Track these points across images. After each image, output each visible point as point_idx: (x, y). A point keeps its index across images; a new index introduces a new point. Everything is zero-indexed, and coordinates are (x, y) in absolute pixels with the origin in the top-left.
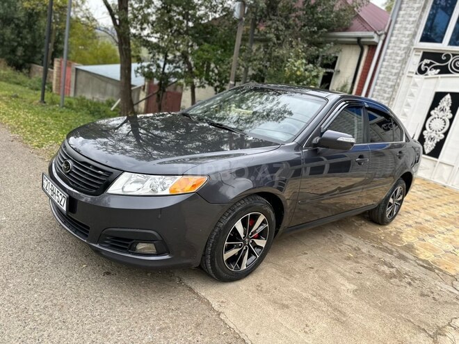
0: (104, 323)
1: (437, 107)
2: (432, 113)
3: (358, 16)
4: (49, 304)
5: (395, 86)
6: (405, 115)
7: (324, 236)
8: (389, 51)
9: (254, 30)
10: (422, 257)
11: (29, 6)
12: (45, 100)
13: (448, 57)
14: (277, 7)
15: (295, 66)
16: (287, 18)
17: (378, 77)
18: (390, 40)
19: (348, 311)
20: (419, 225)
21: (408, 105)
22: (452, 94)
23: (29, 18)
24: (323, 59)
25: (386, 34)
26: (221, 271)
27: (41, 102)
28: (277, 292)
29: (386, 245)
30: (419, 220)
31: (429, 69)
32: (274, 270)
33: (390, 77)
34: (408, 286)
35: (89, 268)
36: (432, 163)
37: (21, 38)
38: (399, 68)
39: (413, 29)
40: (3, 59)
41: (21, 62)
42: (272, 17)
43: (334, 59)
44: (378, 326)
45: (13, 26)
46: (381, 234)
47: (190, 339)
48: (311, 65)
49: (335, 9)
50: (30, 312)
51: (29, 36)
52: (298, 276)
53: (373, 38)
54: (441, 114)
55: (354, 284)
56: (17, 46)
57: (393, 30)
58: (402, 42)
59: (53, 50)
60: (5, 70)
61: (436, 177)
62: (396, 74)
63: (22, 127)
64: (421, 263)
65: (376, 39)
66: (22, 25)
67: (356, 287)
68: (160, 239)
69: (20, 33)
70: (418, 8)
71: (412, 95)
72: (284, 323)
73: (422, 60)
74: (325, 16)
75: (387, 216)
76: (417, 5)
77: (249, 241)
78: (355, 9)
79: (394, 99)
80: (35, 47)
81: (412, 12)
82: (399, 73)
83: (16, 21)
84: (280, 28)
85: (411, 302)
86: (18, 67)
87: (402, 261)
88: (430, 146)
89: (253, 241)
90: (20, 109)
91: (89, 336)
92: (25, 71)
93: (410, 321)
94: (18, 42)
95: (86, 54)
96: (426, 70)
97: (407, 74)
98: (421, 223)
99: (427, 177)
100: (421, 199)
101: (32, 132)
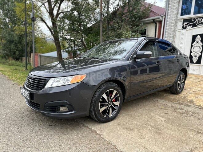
0: (48, 144)
1: (195, 42)
2: (193, 44)
3: (152, 11)
4: (25, 139)
5: (173, 36)
6: (181, 48)
7: (150, 101)
8: (168, 22)
9: (108, 25)
10: (198, 104)
11: (18, 33)
12: (28, 69)
13: (195, 20)
14: (116, 14)
15: (127, 35)
16: (121, 17)
17: (165, 34)
18: (167, 18)
19: (162, 129)
20: (195, 92)
21: (181, 43)
22: (200, 35)
23: (19, 39)
24: (140, 31)
25: (165, 16)
26: (100, 117)
27: (26, 70)
28: (127, 125)
29: (180, 102)
30: (195, 90)
31: (187, 26)
32: (126, 117)
33: (171, 33)
34: (191, 116)
35: (43, 125)
36: (198, 67)
37: (17, 47)
38: (174, 28)
39: (177, 11)
40: (11, 57)
41: (18, 57)
42: (115, 18)
43: (145, 30)
44: (177, 133)
45: (14, 43)
46: (177, 98)
47: (87, 146)
48: (134, 33)
49: (141, 10)
50: (17, 143)
51: (20, 46)
52: (137, 117)
53: (160, 18)
54: (197, 44)
55: (164, 118)
56: (16, 51)
57: (168, 13)
58: (173, 17)
59: (30, 50)
60: (12, 61)
61: (201, 73)
62: (173, 31)
63: (18, 79)
64: (197, 107)
65: (161, 19)
66: (17, 42)
67: (165, 119)
68: (69, 104)
69: (16, 46)
70: (177, 2)
71: (182, 39)
72: (131, 136)
73: (183, 23)
74: (137, 13)
75: (179, 89)
76: (176, 1)
77: (111, 103)
78: (150, 8)
79: (174, 42)
80: (23, 50)
81: (174, 4)
82: (174, 30)
83: (15, 41)
84: (119, 22)
85: (193, 122)
86: (17, 59)
87: (188, 107)
88: (195, 59)
89: (113, 103)
90: (17, 73)
91: (41, 149)
92: (20, 60)
93: (193, 130)
94: (16, 49)
95: (44, 50)
96: (186, 27)
97: (178, 30)
98: (196, 92)
99: (198, 73)
100: (195, 82)
101: (22, 81)
